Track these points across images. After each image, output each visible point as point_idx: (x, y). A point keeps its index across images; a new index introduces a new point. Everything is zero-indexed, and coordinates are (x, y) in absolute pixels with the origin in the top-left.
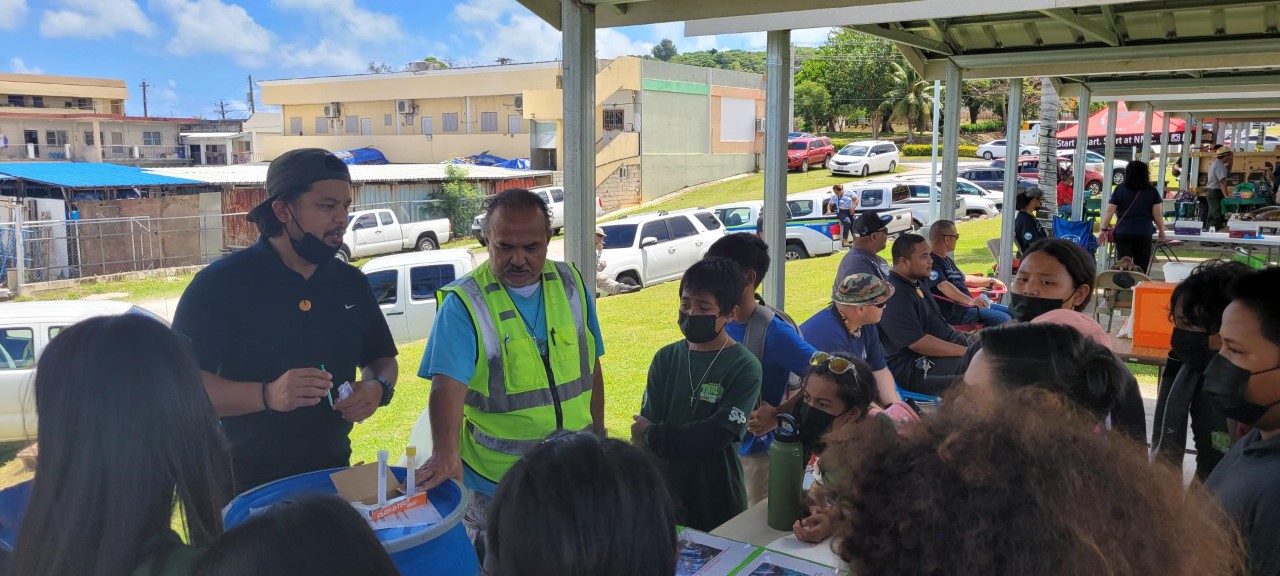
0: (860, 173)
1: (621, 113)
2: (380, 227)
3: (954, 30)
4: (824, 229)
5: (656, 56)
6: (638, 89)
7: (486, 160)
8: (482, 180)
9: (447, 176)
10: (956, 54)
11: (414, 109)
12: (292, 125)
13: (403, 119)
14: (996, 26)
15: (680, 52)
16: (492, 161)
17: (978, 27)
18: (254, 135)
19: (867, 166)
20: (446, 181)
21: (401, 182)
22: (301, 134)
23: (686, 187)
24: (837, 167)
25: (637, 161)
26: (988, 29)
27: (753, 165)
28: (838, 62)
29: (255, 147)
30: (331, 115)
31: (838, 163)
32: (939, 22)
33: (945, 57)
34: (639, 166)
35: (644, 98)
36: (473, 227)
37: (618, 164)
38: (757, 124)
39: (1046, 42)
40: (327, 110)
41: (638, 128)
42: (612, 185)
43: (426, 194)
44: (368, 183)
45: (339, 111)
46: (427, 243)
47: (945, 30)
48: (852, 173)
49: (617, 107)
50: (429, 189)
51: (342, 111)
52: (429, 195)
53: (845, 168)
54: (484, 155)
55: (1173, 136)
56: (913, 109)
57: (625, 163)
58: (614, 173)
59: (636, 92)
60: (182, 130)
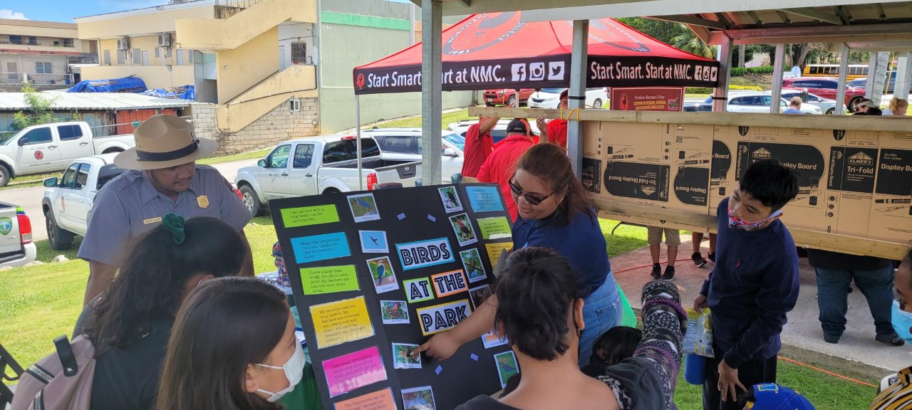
1: (304, 46)
6: (314, 21)
12: (105, 59)
13: (166, 51)
22: (110, 65)
23: (382, 120)
25: (315, 94)
31: (535, 100)
34: (316, 99)
35: (321, 31)
37: (288, 96)
40: (119, 43)
41: (316, 62)
42: (278, 118)
45: (128, 44)
49: (301, 40)
51: (131, 44)
57: (297, 95)
58: (281, 106)
59: (313, 24)
60: (70, 62)
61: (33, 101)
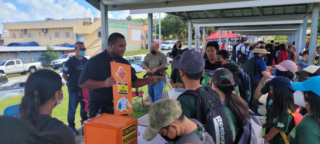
0: (168, 49)
2: (16, 64)
3: (190, 14)
4: (140, 65)
5: (127, 19)
7: (66, 45)
8: (59, 51)
9: (47, 50)
10: (190, 19)
11: (47, 31)
12: (13, 35)
13: (44, 34)
14: (199, 13)
15: (133, 19)
16: (68, 45)
17: (195, 13)
18: (5, 38)
19: (169, 47)
20: (46, 51)
21: (31, 51)
22: (15, 38)
24: (162, 47)
26: (197, 14)
27: (141, 47)
28: (168, 21)
29: (5, 42)
30: (24, 32)
31: (162, 46)
32: (186, 12)
33: (188, 20)
36: (51, 64)
38: (142, 36)
39: (209, 17)
40: (22, 31)
43: (41, 55)
44: (20, 52)
45: (26, 32)
46: (33, 69)
47: (188, 14)
48: (166, 49)
50: (42, 53)
51: (27, 31)
52: (42, 55)
53: (164, 47)
54: (65, 44)
55: (231, 39)
56: (186, 33)
58: (100, 49)
61: (48, 48)
